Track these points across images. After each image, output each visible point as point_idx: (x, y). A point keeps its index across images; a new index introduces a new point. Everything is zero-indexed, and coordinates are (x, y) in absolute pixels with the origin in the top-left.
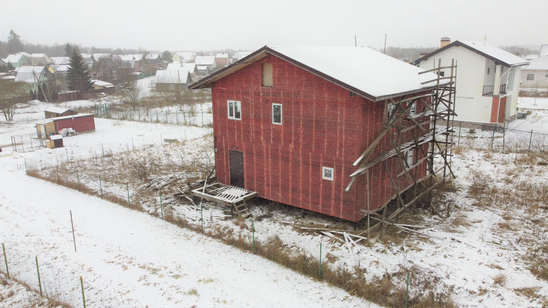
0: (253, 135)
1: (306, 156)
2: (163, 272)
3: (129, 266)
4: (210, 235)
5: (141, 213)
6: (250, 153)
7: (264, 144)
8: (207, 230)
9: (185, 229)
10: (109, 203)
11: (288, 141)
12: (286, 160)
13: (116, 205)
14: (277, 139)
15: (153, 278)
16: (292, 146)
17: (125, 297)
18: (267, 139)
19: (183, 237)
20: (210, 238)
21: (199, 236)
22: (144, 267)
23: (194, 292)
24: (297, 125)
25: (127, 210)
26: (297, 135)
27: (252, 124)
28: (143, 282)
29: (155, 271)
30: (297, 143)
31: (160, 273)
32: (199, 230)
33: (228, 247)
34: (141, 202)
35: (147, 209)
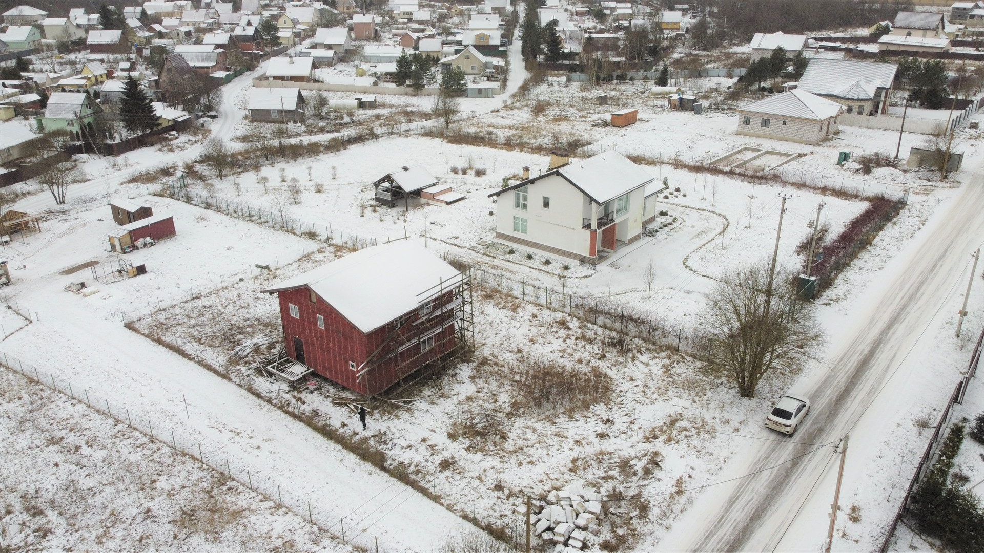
0: (307, 331)
1: (339, 353)
2: (243, 434)
3: (223, 430)
4: (275, 406)
5: (230, 383)
6: (307, 342)
7: (315, 339)
8: (274, 402)
9: (260, 400)
10: (205, 371)
11: (329, 341)
12: (328, 352)
13: (211, 373)
14: (322, 338)
15: (237, 439)
16: (331, 344)
17: (221, 450)
18: (316, 336)
19: (258, 407)
20: (275, 408)
21: (269, 406)
22: (231, 431)
23: (259, 447)
24: (333, 331)
25: (220, 379)
26: (333, 338)
27: (307, 324)
28: (231, 441)
29: (238, 434)
30: (333, 343)
31: (241, 435)
32: (269, 401)
33: (285, 416)
34: (230, 372)
35: (234, 380)
